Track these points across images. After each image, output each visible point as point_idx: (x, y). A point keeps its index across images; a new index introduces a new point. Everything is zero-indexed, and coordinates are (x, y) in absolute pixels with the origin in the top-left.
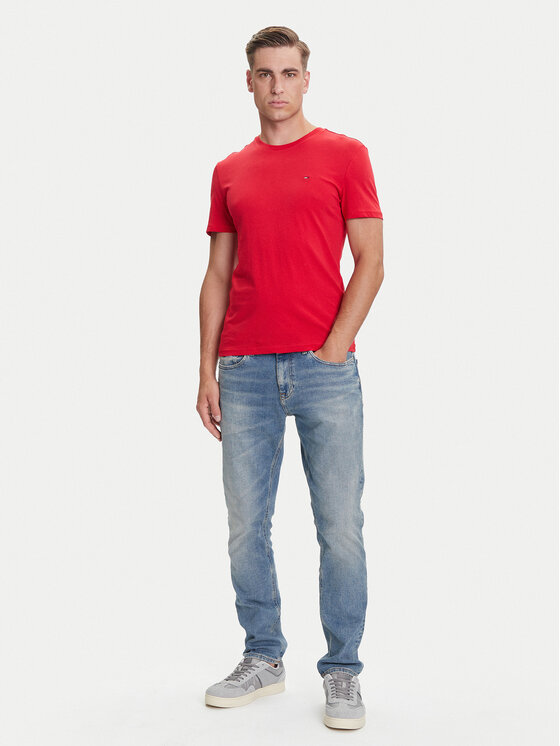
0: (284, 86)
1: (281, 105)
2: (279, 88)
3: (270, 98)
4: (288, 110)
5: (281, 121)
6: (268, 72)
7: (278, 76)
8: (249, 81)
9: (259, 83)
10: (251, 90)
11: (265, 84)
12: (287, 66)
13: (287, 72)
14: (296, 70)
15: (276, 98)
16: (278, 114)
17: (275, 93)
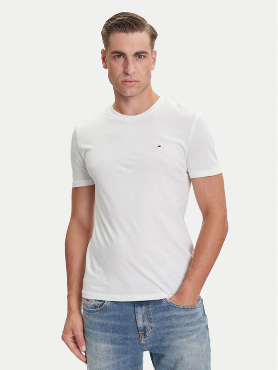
0: (135, 67)
1: (133, 83)
2: (131, 69)
3: (123, 78)
6: (121, 54)
7: (131, 58)
8: (104, 59)
9: (113, 63)
10: (105, 67)
11: (119, 64)
12: (138, 49)
13: (139, 55)
14: (146, 53)
15: (128, 78)
17: (127, 74)
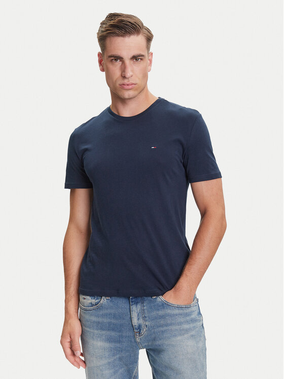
4: (136, 90)
5: (130, 99)
16: (127, 94)
